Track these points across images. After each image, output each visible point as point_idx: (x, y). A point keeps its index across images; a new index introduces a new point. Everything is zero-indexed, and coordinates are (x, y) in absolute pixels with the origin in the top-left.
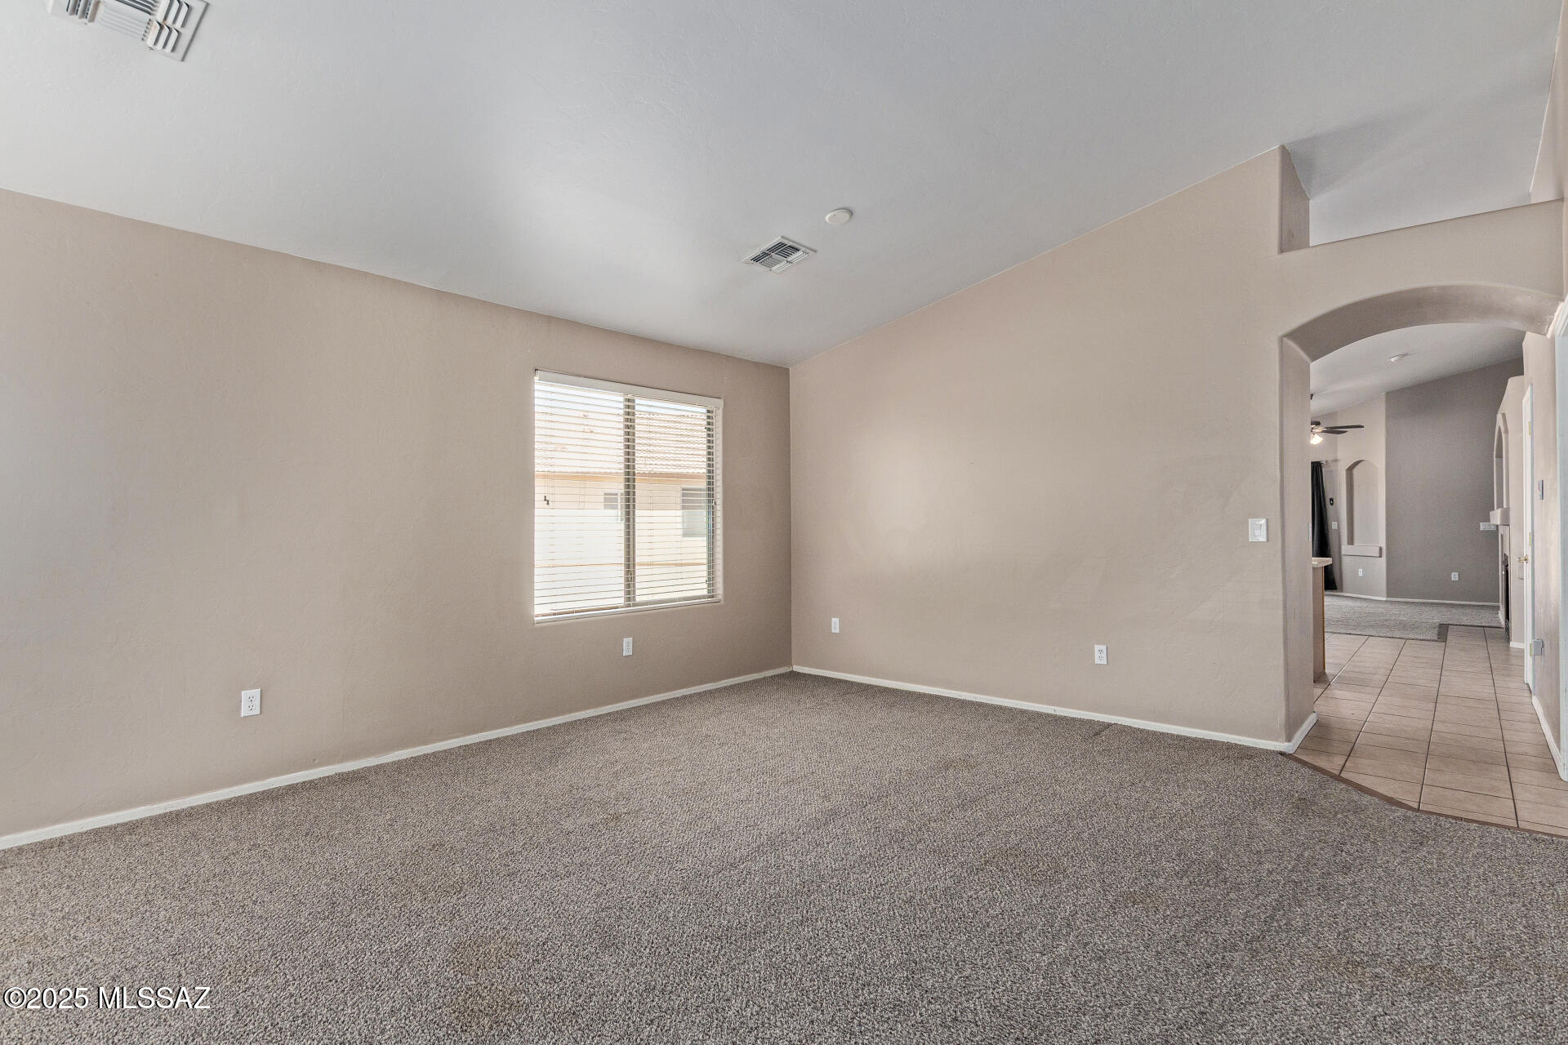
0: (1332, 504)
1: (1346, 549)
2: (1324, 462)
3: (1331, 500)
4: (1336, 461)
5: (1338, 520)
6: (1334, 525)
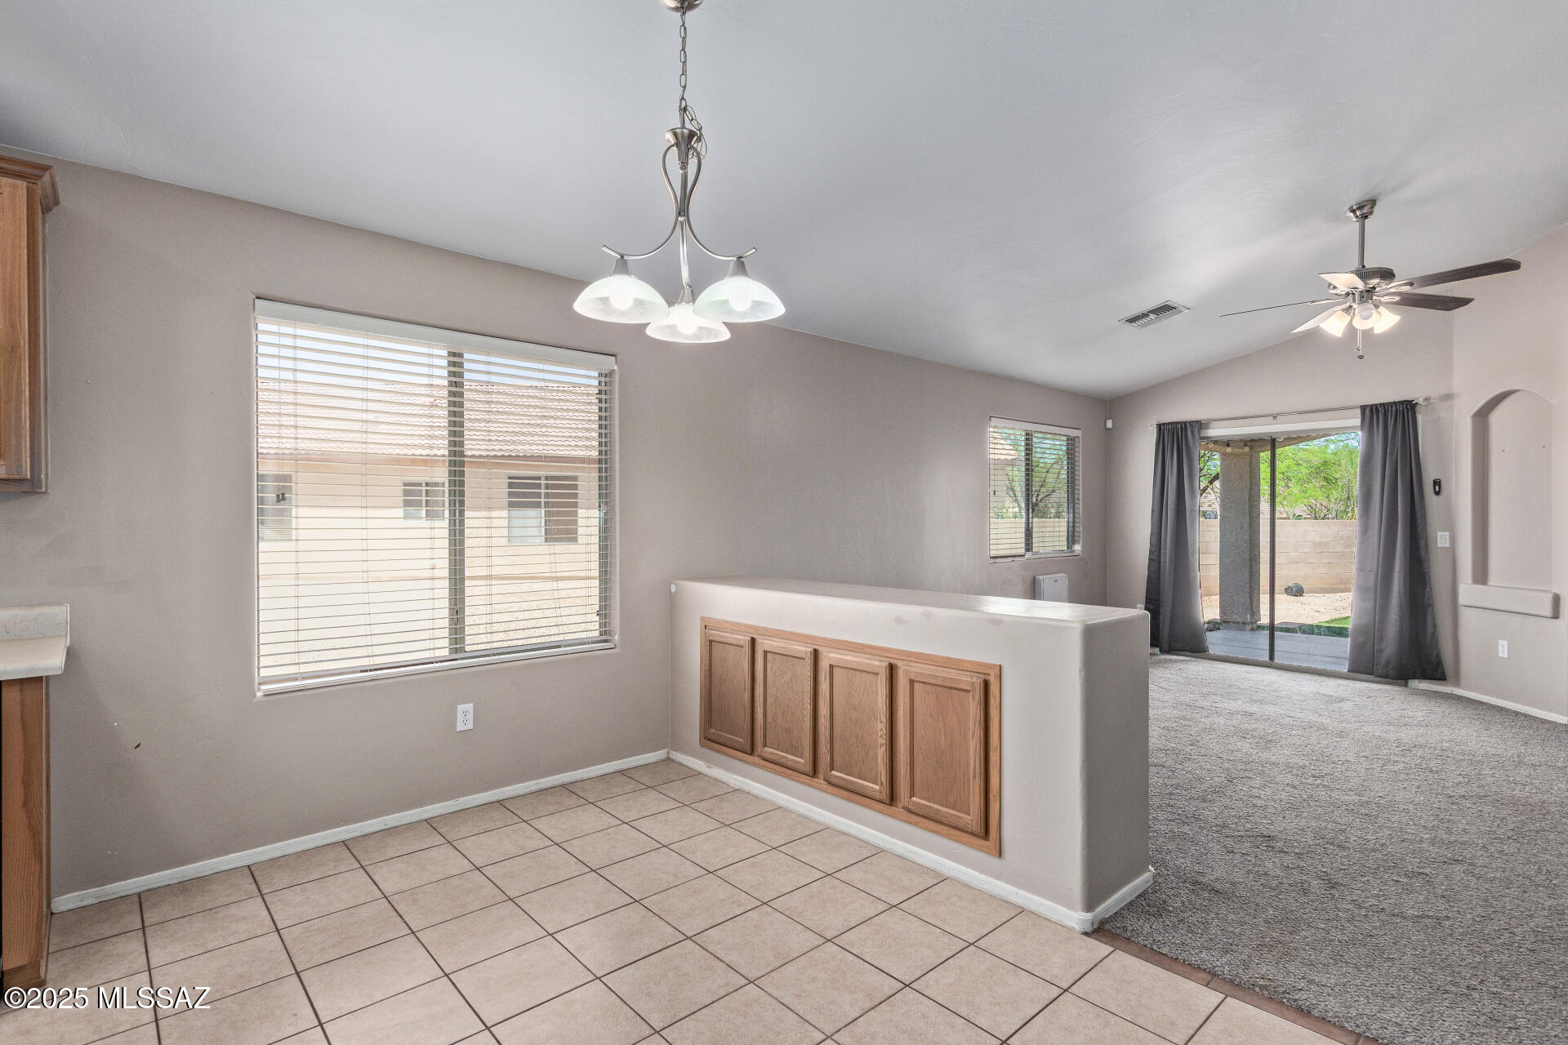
0: (1437, 493)
1: (1468, 591)
2: (1421, 401)
3: (1437, 483)
4: (1448, 397)
5: (1451, 527)
6: (1441, 539)
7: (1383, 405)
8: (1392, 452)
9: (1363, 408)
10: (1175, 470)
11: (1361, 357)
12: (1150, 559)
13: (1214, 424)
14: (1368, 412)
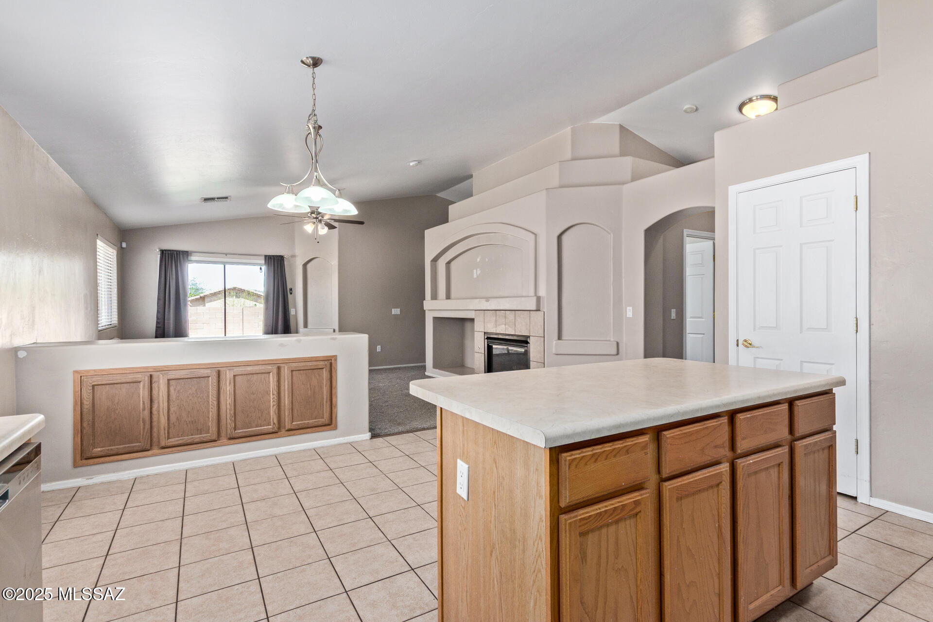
0: (291, 293)
2: (285, 256)
3: (291, 289)
5: (295, 307)
6: (293, 312)
7: (273, 256)
8: (277, 276)
9: (266, 256)
10: (174, 277)
11: (318, 242)
12: (156, 327)
13: (193, 254)
14: (267, 258)
